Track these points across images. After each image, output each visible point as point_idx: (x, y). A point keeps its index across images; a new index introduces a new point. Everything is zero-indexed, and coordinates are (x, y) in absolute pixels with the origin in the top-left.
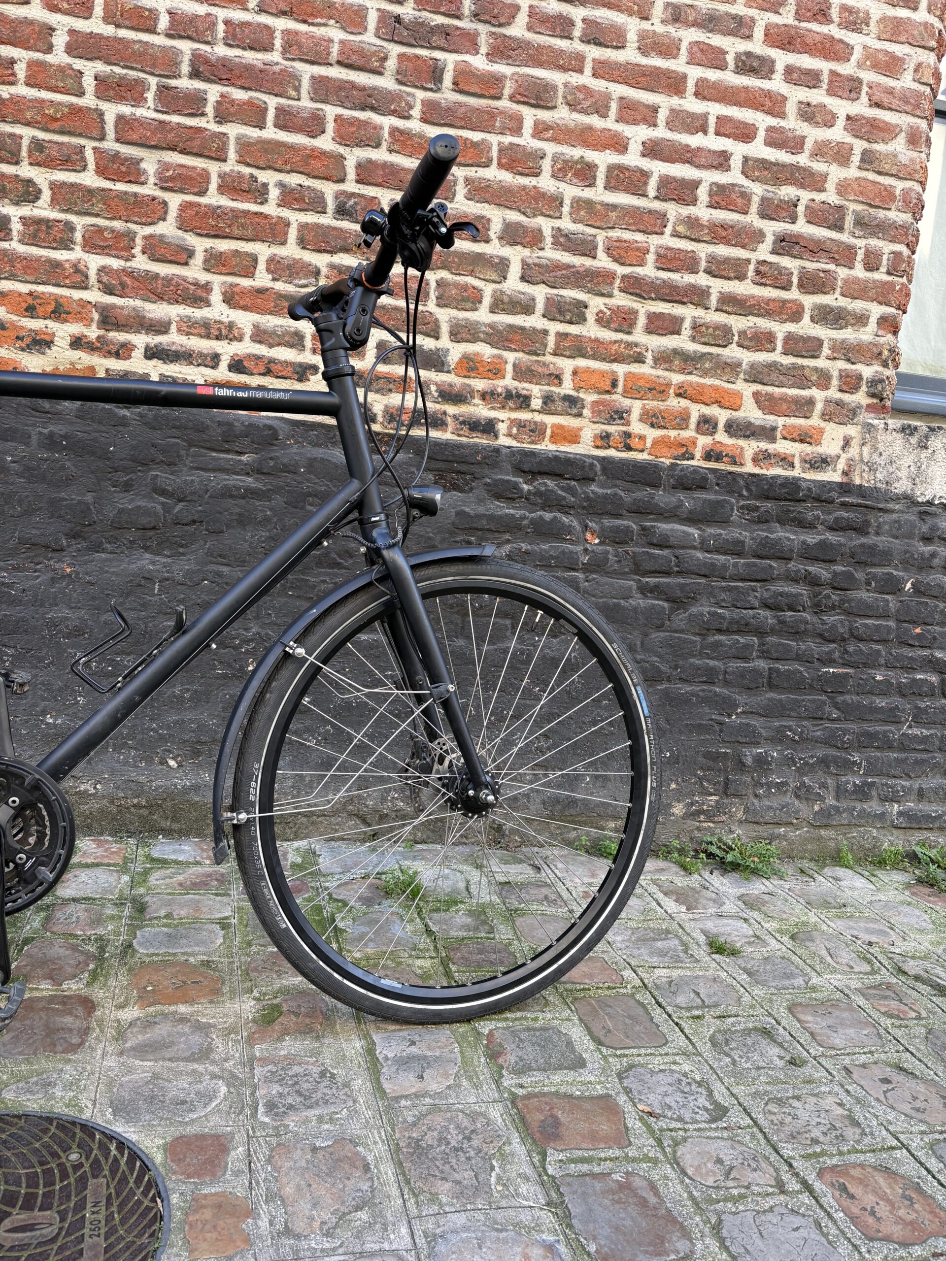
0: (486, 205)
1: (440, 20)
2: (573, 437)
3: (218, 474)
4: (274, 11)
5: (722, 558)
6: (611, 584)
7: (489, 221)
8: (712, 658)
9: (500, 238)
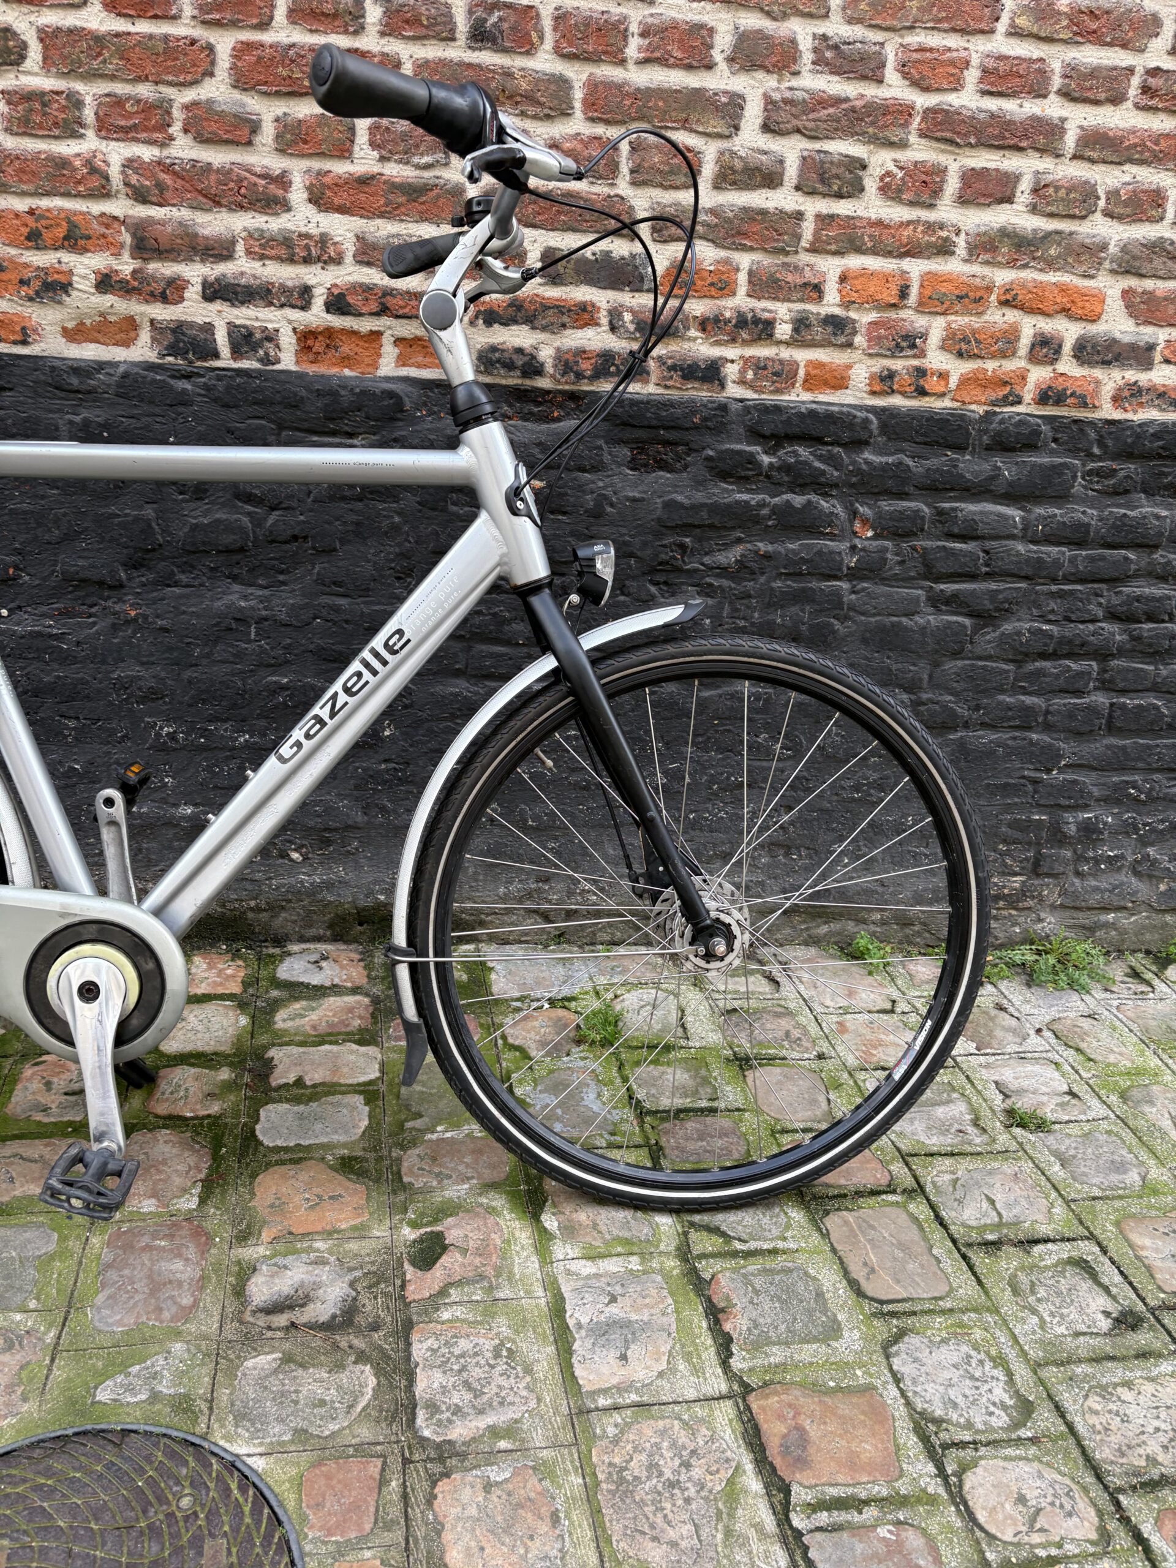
0: (713, 6)
5: (1054, 550)
6: (889, 596)
7: (711, 31)
8: (1029, 694)
9: (731, 60)
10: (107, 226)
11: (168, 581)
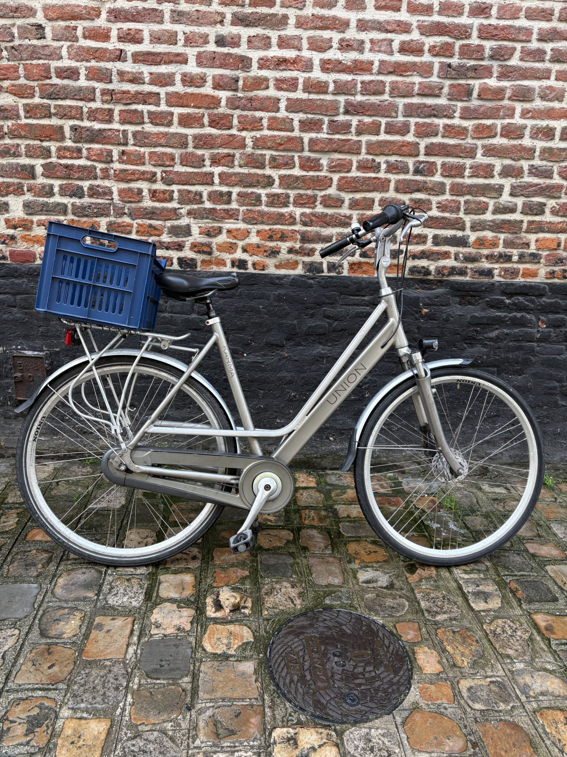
0: (493, 158)
1: (472, 63)
2: (535, 274)
3: (353, 307)
4: (386, 72)
6: (551, 348)
7: (494, 166)
9: (500, 174)
10: (293, 233)
11: (299, 344)
